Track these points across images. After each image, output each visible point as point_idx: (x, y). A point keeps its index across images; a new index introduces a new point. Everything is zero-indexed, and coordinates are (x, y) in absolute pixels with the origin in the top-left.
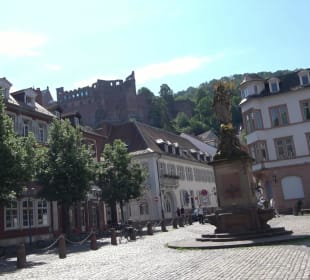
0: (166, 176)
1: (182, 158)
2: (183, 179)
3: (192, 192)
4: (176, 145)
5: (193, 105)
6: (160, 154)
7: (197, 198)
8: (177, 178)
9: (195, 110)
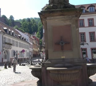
0: (6, 43)
1: (15, 37)
2: (14, 46)
3: (17, 51)
4: (13, 31)
5: (21, 24)
6: (4, 33)
7: (19, 54)
8: (11, 45)
9: (21, 26)
